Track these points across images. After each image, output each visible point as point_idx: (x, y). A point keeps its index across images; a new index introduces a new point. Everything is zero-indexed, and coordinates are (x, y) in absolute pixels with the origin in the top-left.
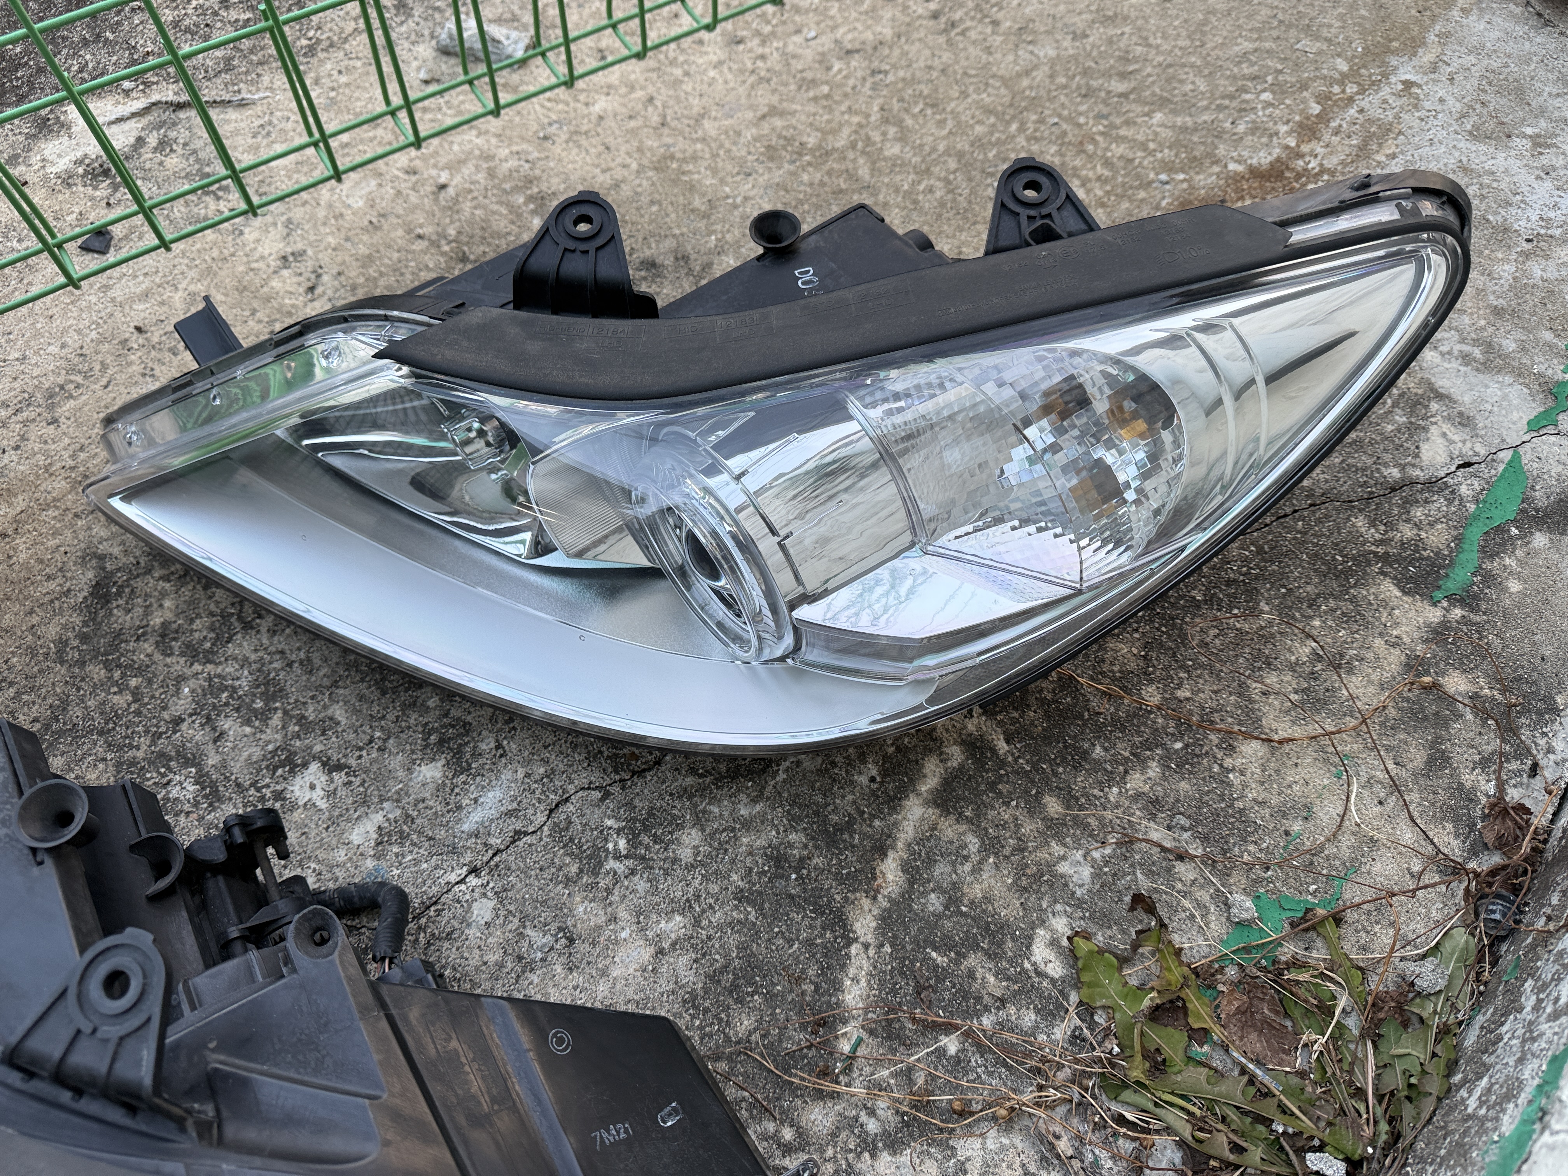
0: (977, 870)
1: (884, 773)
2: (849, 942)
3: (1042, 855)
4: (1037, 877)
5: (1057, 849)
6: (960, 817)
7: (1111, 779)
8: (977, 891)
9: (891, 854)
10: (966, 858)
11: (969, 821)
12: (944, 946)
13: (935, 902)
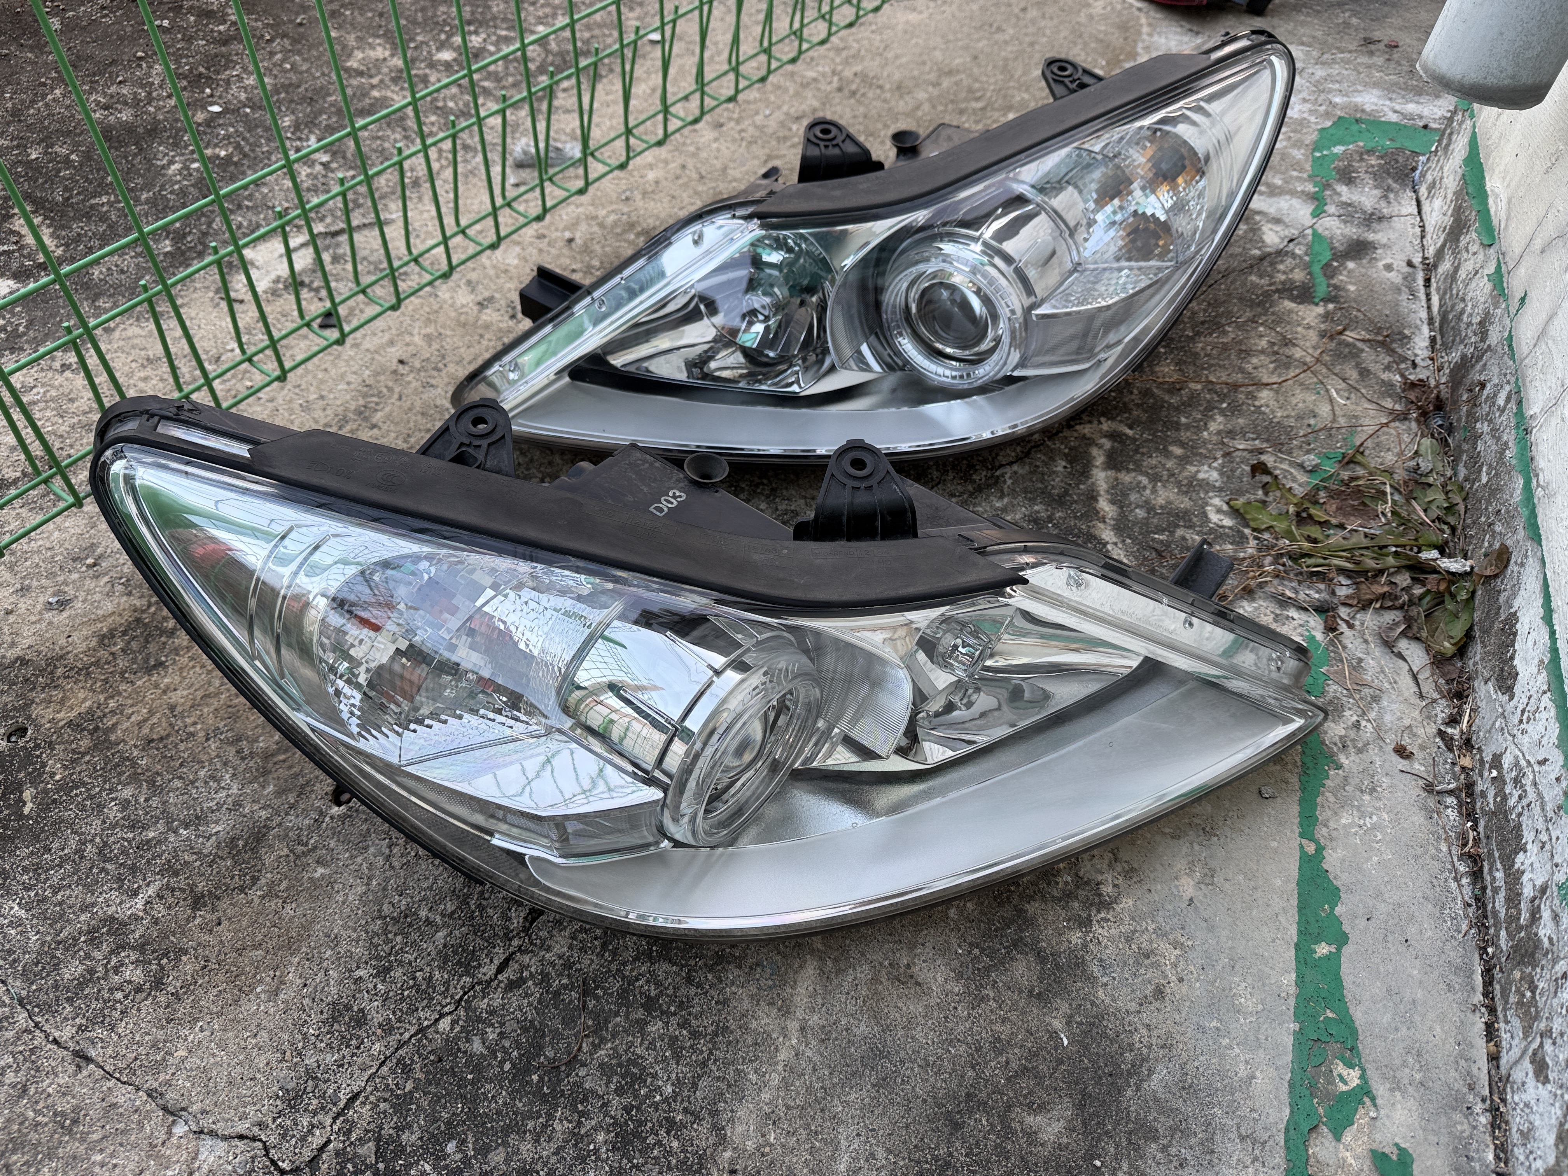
0: (1154, 491)
1: (1071, 463)
2: (1105, 544)
3: (1186, 474)
4: (1190, 484)
5: (1193, 469)
6: (1128, 471)
7: (1199, 430)
8: (1161, 501)
9: (1101, 499)
10: (1145, 488)
11: (1134, 470)
12: (1161, 531)
13: (1140, 513)
